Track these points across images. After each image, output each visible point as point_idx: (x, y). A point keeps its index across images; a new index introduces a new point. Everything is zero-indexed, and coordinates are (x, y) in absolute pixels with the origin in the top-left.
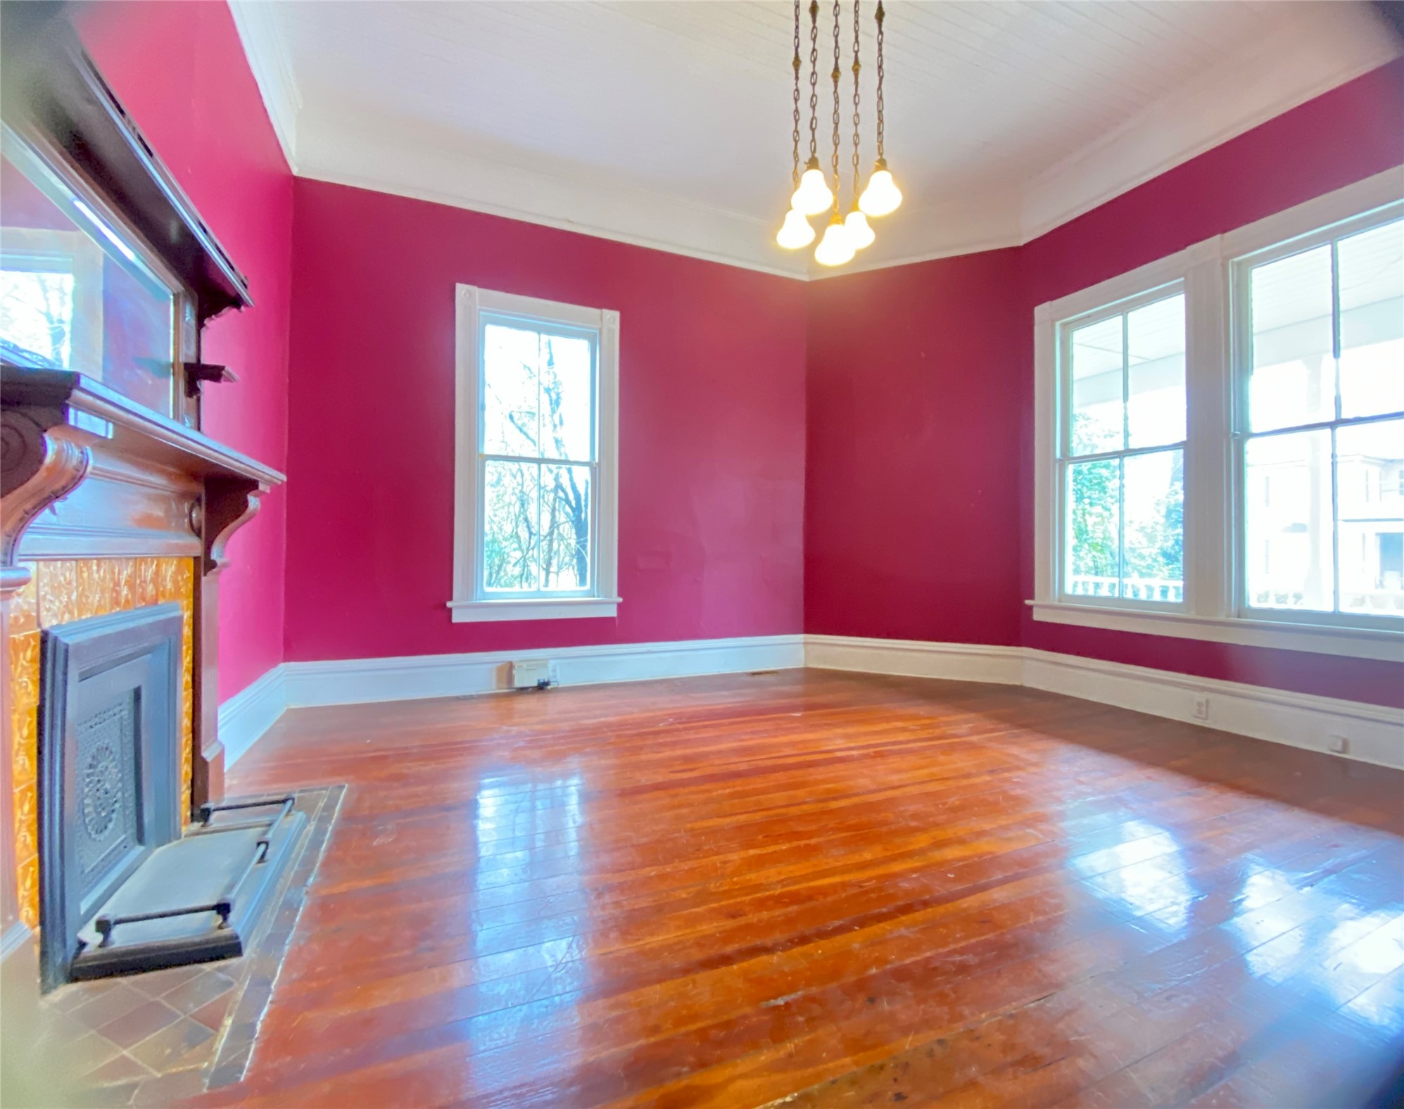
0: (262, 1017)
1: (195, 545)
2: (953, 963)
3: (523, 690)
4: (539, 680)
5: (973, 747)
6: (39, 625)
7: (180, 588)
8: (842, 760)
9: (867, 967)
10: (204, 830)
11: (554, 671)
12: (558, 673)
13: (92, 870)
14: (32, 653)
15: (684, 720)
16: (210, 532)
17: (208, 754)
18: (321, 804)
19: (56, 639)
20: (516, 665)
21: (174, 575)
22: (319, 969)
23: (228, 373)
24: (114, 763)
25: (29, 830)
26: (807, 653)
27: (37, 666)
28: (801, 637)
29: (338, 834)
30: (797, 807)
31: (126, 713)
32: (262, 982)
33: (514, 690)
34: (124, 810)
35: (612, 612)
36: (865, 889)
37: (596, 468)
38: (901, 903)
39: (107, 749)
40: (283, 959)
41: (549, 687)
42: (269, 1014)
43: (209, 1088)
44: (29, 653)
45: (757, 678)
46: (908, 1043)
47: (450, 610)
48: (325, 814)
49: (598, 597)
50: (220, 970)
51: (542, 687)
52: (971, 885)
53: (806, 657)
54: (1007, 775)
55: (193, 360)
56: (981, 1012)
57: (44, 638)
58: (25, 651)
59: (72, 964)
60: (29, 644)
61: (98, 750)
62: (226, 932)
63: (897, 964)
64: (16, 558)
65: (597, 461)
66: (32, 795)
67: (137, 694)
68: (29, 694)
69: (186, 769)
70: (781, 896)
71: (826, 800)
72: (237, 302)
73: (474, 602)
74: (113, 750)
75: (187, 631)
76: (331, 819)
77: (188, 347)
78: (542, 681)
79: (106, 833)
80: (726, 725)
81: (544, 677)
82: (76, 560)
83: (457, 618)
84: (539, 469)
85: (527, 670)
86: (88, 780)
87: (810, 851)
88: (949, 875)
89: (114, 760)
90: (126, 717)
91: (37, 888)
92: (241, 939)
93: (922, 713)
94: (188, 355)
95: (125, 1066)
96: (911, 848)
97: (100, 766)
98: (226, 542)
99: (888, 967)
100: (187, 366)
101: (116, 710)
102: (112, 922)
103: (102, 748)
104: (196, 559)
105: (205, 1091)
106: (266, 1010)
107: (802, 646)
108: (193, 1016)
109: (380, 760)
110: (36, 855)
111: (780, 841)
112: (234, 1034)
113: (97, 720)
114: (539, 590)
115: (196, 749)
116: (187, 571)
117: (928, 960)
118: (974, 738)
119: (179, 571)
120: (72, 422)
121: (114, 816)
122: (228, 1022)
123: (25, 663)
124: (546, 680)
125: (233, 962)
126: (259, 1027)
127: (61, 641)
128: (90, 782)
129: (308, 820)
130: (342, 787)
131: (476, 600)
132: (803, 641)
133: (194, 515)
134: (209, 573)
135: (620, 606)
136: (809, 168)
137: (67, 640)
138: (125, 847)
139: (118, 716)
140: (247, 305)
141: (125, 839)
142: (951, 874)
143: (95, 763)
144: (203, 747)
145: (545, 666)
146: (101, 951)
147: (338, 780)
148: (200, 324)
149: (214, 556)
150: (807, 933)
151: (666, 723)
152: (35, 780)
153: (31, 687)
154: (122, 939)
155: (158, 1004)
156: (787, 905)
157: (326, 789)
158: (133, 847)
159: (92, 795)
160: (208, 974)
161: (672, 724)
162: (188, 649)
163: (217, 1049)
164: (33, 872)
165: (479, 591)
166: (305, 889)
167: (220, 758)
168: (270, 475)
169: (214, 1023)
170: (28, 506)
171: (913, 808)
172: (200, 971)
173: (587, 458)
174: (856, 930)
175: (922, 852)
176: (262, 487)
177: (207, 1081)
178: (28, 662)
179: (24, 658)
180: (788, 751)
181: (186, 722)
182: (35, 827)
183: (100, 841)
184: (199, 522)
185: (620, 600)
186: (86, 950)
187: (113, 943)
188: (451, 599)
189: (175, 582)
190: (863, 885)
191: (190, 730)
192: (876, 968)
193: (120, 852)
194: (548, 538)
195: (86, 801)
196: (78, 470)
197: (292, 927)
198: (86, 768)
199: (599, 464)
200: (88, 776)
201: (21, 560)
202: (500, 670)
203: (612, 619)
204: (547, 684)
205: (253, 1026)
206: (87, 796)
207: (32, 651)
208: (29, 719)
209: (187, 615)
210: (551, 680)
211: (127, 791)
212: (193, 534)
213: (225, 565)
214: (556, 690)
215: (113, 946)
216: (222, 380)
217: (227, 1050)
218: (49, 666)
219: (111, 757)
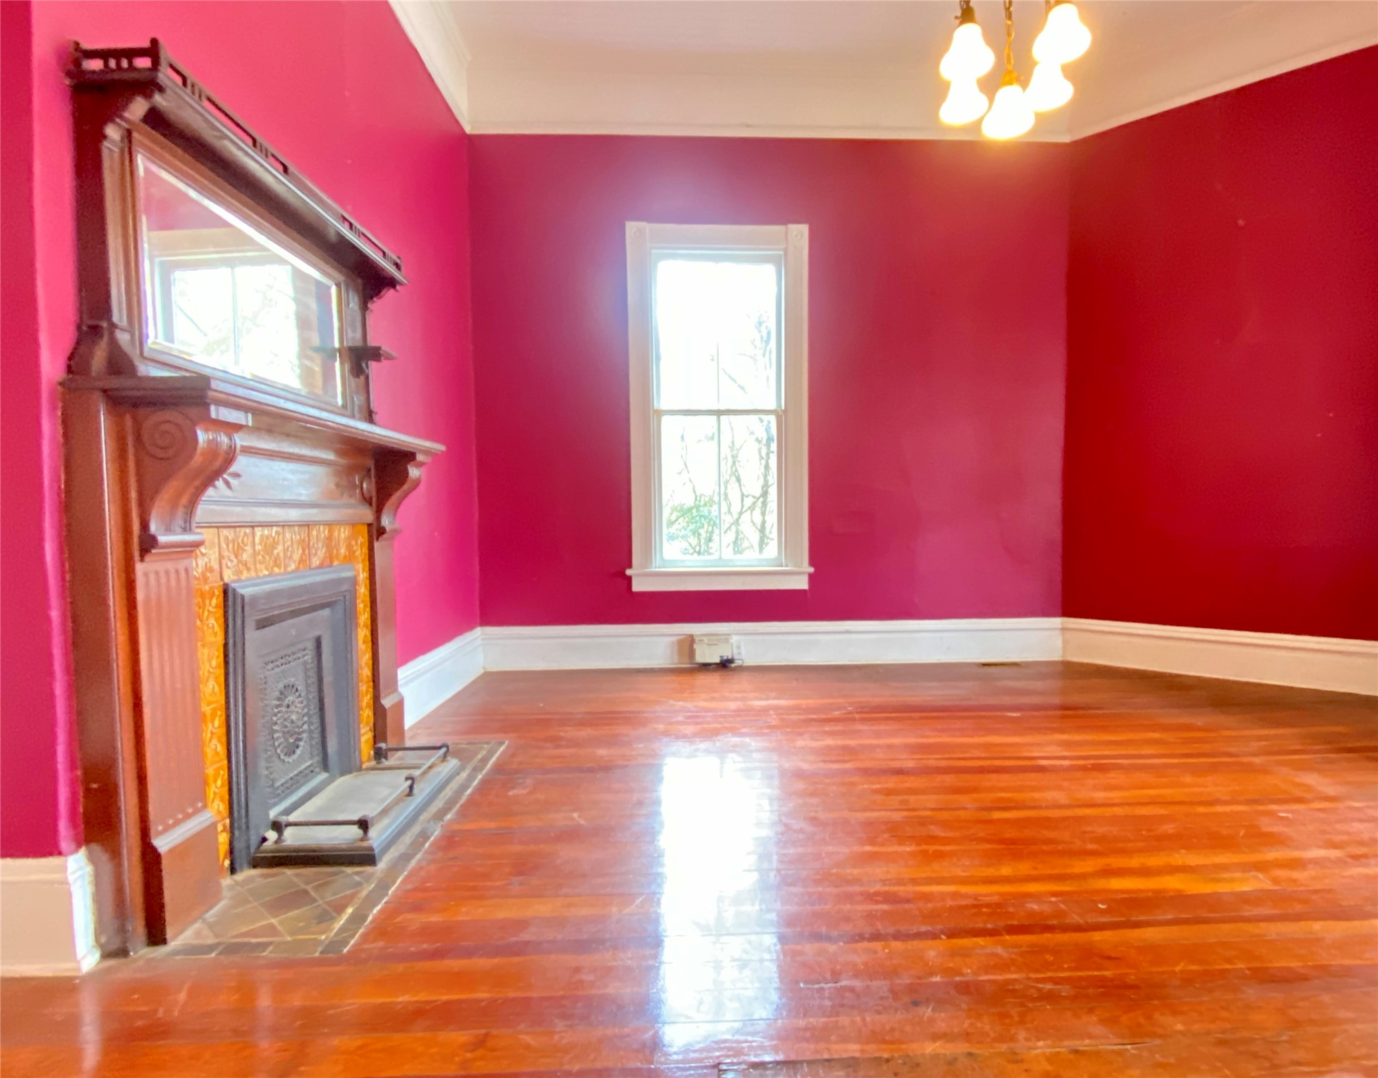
0: (375, 911)
1: (367, 514)
2: (1039, 990)
3: (705, 667)
4: (721, 657)
5: (1250, 769)
6: (222, 579)
7: (354, 552)
8: (1042, 769)
9: (932, 974)
10: (379, 766)
11: (739, 647)
12: (743, 651)
13: (282, 785)
14: (216, 601)
15: (866, 710)
16: (379, 500)
17: (387, 702)
18: (480, 756)
19: (234, 590)
20: (697, 639)
21: (349, 541)
22: (428, 884)
23: (386, 352)
24: (300, 699)
25: (219, 741)
26: (1065, 642)
27: (221, 612)
28: (1057, 622)
29: (484, 782)
30: (951, 812)
31: (309, 657)
32: (383, 886)
33: (696, 666)
34: (310, 740)
35: (802, 584)
36: (981, 903)
37: (781, 416)
38: (1015, 923)
39: (293, 686)
40: (405, 873)
41: (733, 665)
42: (381, 911)
43: (322, 953)
44: (214, 601)
45: (987, 669)
46: (930, 1048)
47: (629, 579)
48: (479, 764)
49: (787, 566)
50: (357, 873)
51: (725, 665)
52: (1123, 919)
53: (1064, 648)
54: (1274, 807)
55: (359, 343)
56: (1039, 1040)
57: (226, 591)
58: (211, 599)
59: (255, 853)
60: (214, 592)
61: (285, 687)
62: (365, 844)
63: (969, 978)
64: (194, 525)
65: (783, 408)
66: (221, 713)
67: (318, 642)
68: (215, 634)
69: (367, 714)
70: (877, 894)
71: (990, 809)
72: (392, 283)
73: (653, 570)
74: (299, 688)
75: (363, 590)
76: (483, 769)
77: (354, 331)
78: (725, 658)
79: (295, 757)
80: (914, 719)
81: (727, 654)
82: (218, 527)
83: (637, 587)
84: (719, 421)
85: (708, 645)
86: (276, 710)
87: (940, 856)
88: (1100, 906)
89: (300, 696)
90: (310, 661)
91: (226, 788)
92: (376, 852)
93: (1199, 724)
94: (354, 338)
95: (272, 930)
96: (1069, 871)
97: (287, 700)
98: (397, 511)
99: (958, 979)
100: (352, 350)
101: (299, 655)
102: (284, 824)
103: (289, 685)
104: (369, 525)
105: (317, 954)
106: (379, 907)
107: (1058, 633)
108: (328, 903)
109: (545, 723)
110: (226, 762)
111: (907, 843)
112: (349, 921)
113: (283, 661)
114: (720, 558)
115: (376, 698)
116: (360, 537)
117: (1008, 982)
118: (1257, 760)
119: (353, 537)
120: (213, 415)
121: (301, 744)
122: (350, 910)
123: (210, 608)
124: (730, 657)
125: (369, 869)
126: (370, 918)
127: (238, 593)
128: (279, 712)
129: (462, 768)
130: (501, 743)
131: (656, 568)
132: (1060, 627)
133: (365, 486)
134: (380, 539)
135: (812, 577)
136: (961, 23)
137: (241, 591)
138: (312, 772)
139: (301, 660)
140: (401, 284)
141: (311, 765)
142: (1102, 904)
143: (283, 697)
144: (382, 695)
145: (727, 641)
146: (275, 847)
147: (500, 736)
148: (364, 308)
149: (386, 521)
150: (882, 931)
151: (843, 712)
152: (223, 702)
153: (217, 628)
154: (293, 838)
155: (306, 892)
156: (877, 902)
157: (487, 743)
158: (318, 773)
159: (281, 723)
160: (349, 875)
161: (850, 713)
162: (365, 606)
163: (334, 929)
164: (224, 775)
165: (658, 557)
166: (442, 823)
167: (400, 705)
168: (425, 445)
169: (340, 909)
170: (197, 483)
171: (1101, 830)
172: (342, 872)
173: (773, 406)
174: (941, 939)
175: (1083, 877)
176: (420, 457)
177: (320, 949)
178: (214, 608)
179: (210, 605)
180: (976, 753)
181: (366, 672)
182: (224, 739)
183: (288, 762)
184: (369, 491)
185: (812, 570)
186: (266, 844)
187: (283, 842)
188: (630, 566)
189: (349, 547)
190: (980, 898)
191: (371, 679)
192: (941, 977)
193: (307, 775)
194: (761, 499)
195: (275, 728)
196: (229, 454)
197: (420, 850)
198: (274, 699)
199: (785, 411)
200: (277, 706)
201: (197, 527)
202: (680, 643)
203: (804, 591)
204: (731, 661)
205: (366, 917)
206: (276, 723)
207: (217, 599)
208: (217, 653)
209: (363, 576)
210: (736, 657)
211: (312, 723)
212: (366, 503)
213: (395, 531)
214: (741, 669)
215: (284, 844)
216: (382, 358)
217: (342, 930)
218: (230, 611)
219: (297, 694)
